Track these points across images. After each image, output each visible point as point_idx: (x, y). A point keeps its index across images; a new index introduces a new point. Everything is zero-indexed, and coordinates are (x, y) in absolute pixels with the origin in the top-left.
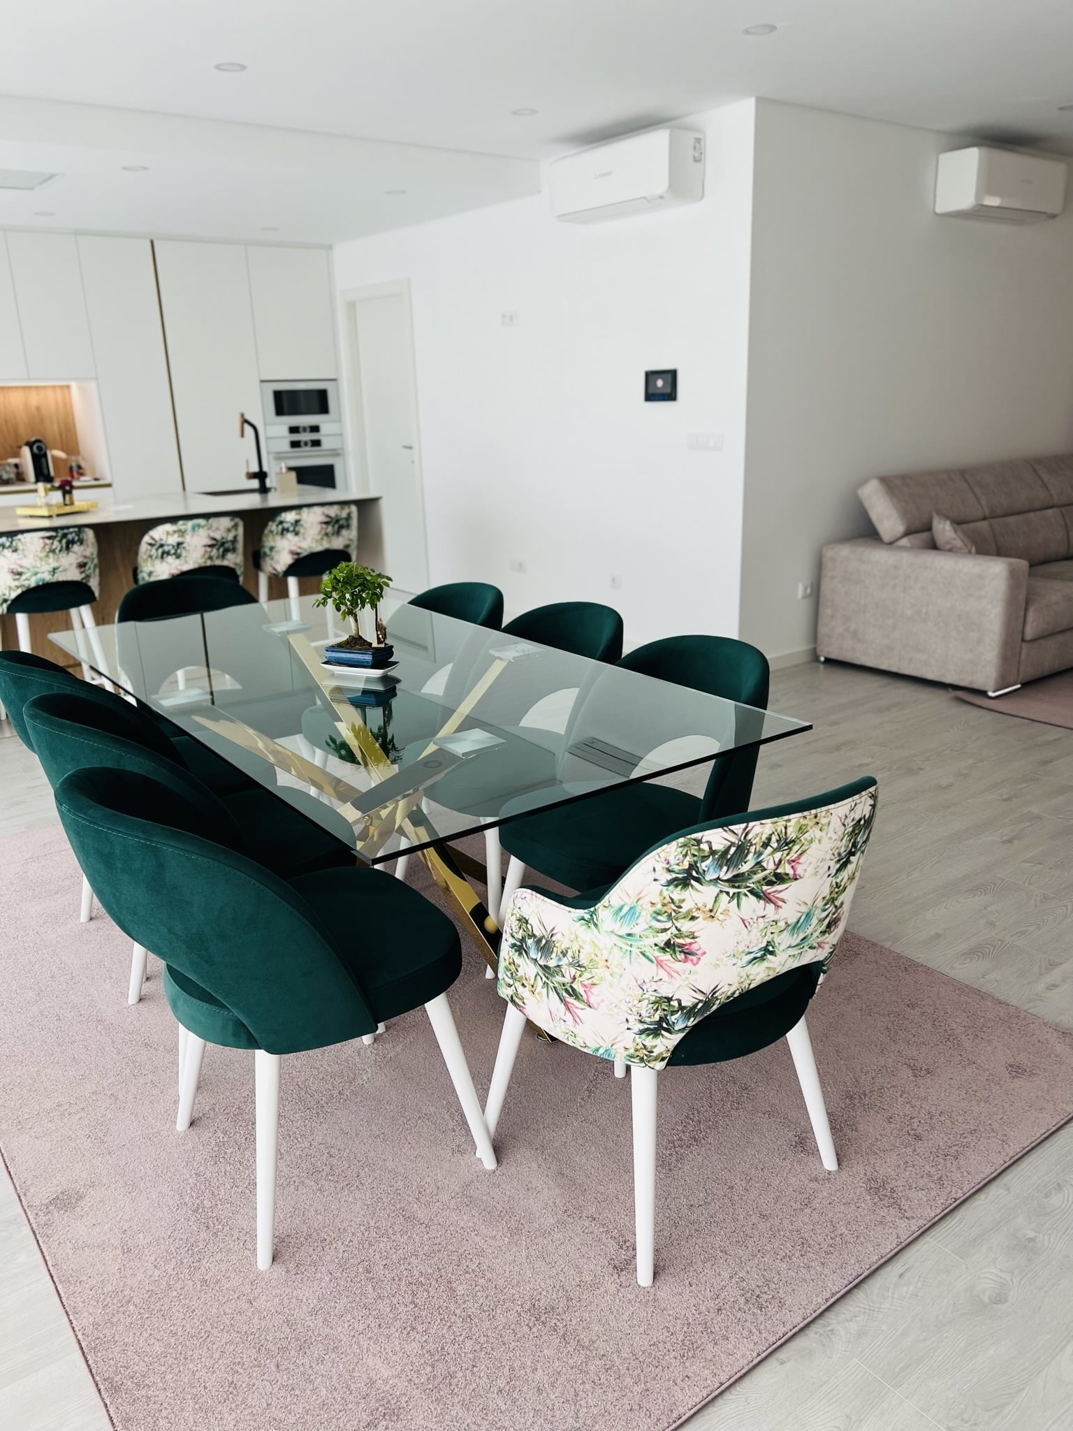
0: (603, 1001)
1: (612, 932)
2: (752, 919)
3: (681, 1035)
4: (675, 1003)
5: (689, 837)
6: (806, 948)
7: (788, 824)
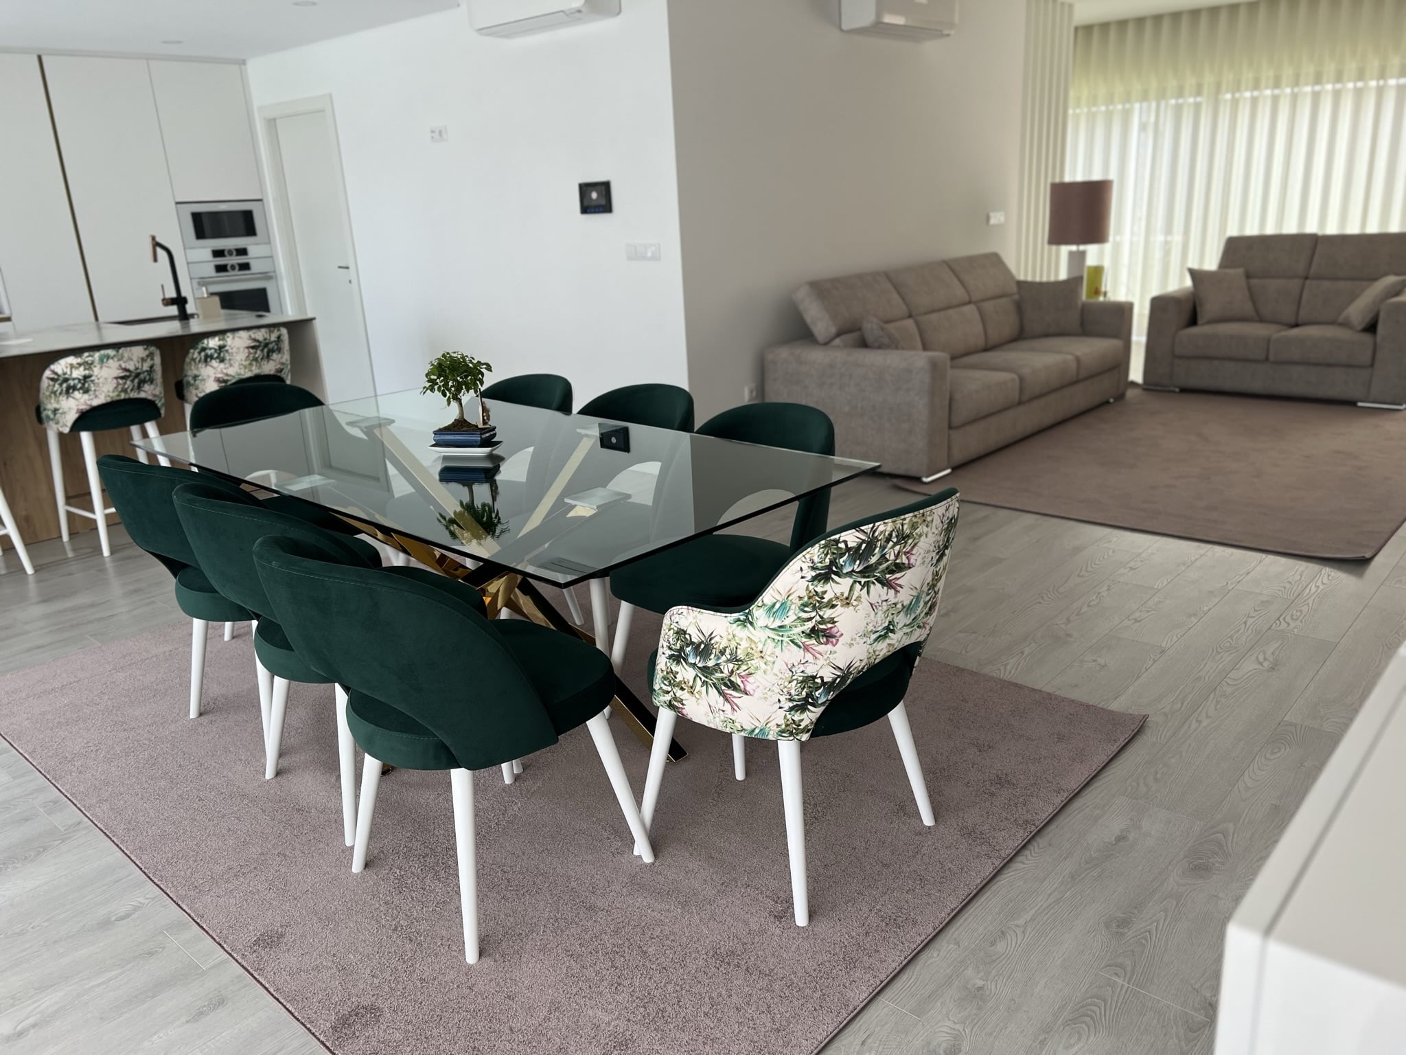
0: (758, 687)
1: (766, 627)
2: (878, 603)
3: (822, 708)
4: (819, 681)
5: (829, 539)
6: (915, 627)
7: (904, 522)
